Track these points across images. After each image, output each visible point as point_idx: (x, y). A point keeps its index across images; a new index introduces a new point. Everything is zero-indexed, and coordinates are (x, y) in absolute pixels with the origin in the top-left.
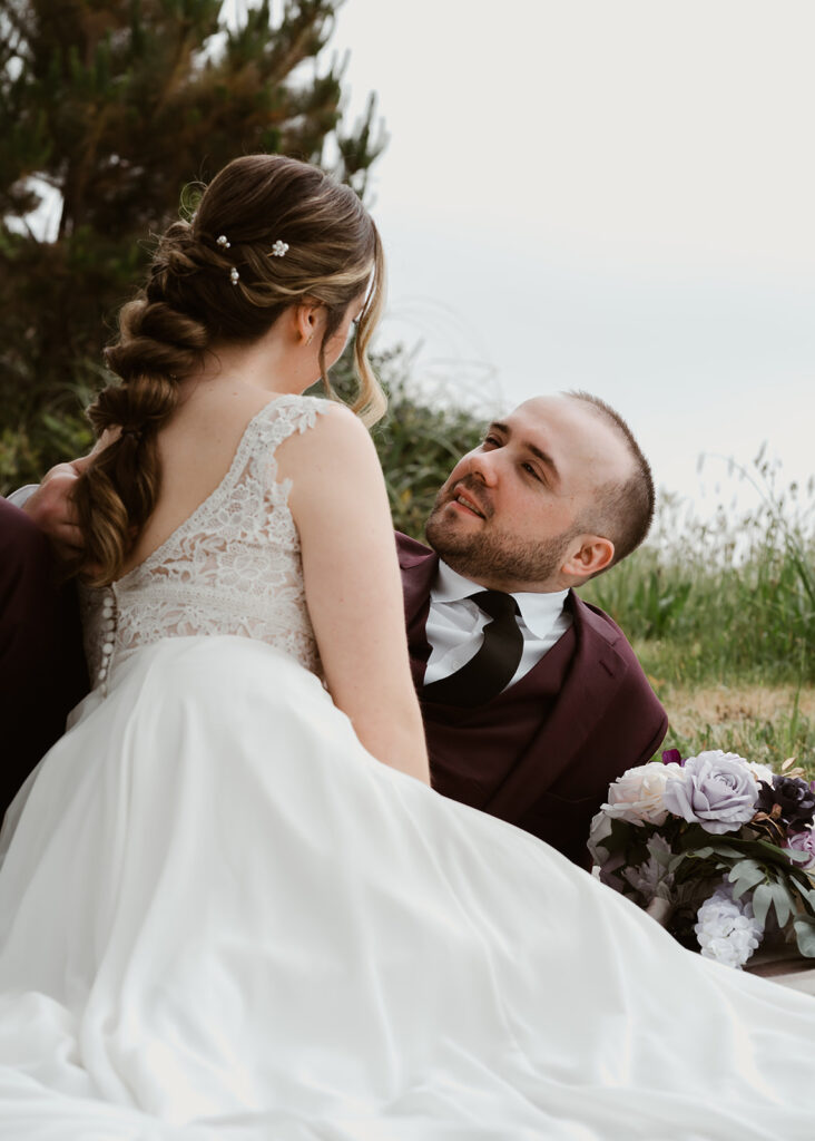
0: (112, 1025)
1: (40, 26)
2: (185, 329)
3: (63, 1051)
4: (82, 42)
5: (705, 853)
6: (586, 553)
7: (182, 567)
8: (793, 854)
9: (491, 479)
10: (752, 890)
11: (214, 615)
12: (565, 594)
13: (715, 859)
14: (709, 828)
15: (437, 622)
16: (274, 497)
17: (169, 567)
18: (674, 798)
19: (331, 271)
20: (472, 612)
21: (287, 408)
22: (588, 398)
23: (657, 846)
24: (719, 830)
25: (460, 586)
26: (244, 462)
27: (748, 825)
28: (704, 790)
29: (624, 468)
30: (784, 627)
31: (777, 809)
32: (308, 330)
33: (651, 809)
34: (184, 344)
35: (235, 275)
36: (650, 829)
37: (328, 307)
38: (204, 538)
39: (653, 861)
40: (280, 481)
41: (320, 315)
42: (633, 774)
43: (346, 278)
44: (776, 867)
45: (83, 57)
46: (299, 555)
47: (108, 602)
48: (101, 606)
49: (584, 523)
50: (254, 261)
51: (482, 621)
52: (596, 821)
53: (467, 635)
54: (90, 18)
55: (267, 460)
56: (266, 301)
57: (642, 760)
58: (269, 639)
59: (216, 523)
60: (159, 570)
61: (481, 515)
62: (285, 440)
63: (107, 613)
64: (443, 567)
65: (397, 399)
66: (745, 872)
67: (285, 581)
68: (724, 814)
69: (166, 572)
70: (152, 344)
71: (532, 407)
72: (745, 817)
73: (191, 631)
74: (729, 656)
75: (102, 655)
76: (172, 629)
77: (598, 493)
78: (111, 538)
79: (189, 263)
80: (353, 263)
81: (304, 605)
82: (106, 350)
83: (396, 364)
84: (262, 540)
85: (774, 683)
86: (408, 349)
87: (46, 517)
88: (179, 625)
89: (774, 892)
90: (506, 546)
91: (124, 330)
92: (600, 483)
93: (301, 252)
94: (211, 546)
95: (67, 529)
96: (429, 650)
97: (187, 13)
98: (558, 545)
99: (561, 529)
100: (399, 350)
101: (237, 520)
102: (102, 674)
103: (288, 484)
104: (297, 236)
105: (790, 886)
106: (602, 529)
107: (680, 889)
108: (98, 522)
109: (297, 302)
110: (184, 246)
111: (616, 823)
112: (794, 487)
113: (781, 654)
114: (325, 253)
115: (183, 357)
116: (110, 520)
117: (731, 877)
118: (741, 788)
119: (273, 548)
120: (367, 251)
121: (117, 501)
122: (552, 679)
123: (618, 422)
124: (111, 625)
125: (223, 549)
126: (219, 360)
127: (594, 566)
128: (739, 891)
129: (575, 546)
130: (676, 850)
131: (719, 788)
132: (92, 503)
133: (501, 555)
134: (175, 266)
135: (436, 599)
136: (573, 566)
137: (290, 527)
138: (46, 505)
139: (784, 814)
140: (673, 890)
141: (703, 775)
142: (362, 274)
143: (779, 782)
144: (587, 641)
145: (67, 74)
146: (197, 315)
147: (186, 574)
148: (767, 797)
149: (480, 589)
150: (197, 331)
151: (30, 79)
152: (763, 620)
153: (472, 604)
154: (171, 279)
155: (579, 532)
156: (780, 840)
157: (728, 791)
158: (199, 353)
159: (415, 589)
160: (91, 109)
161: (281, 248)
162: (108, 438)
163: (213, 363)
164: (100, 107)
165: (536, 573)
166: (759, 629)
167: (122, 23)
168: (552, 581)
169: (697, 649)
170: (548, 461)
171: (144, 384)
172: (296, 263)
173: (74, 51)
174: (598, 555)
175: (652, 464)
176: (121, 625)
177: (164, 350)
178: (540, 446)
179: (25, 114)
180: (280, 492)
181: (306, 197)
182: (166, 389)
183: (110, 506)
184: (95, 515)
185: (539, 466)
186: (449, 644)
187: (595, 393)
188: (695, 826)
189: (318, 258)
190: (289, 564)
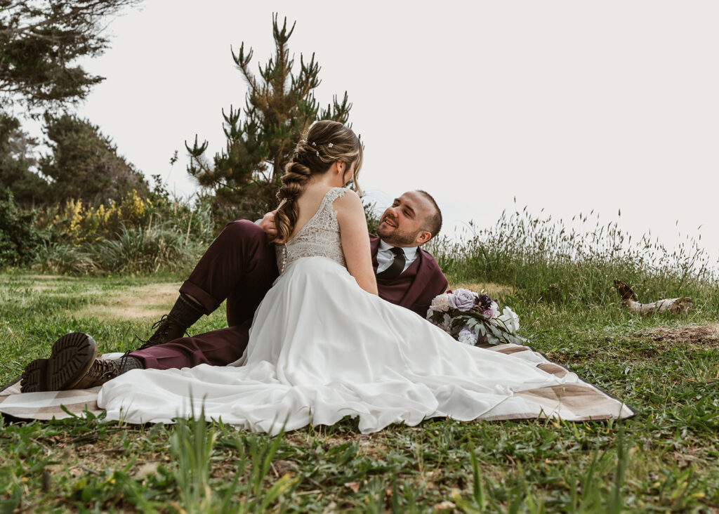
0: (286, 367)
1: (265, 119)
2: (304, 169)
3: (271, 375)
4: (277, 123)
5: (460, 317)
6: (423, 236)
7: (306, 237)
8: (485, 316)
9: (396, 215)
10: (474, 326)
11: (315, 251)
12: (417, 248)
13: (463, 318)
14: (461, 310)
15: (380, 257)
16: (332, 216)
17: (302, 237)
18: (450, 302)
19: (346, 152)
20: (390, 254)
21: (336, 191)
22: (423, 192)
23: (446, 317)
24: (464, 310)
25: (387, 246)
26: (324, 206)
27: (472, 309)
28: (459, 299)
29: (433, 212)
30: (480, 268)
31: (480, 303)
32: (340, 170)
33: (444, 306)
34: (304, 174)
35: (318, 153)
36: (444, 312)
37: (346, 163)
38: (312, 228)
39: (445, 321)
40: (334, 211)
41: (343, 165)
42: (438, 297)
43: (351, 154)
44: (480, 319)
45: (278, 126)
46: (339, 233)
47: (284, 250)
48: (282, 251)
49: (423, 227)
50: (323, 149)
51: (393, 256)
52: (428, 311)
53: (389, 260)
54: (279, 116)
55: (330, 205)
56: (327, 161)
57: (442, 292)
58: (332, 257)
59: (315, 224)
60: (299, 239)
61: (394, 226)
62: (336, 200)
63: (284, 253)
64: (382, 241)
65: (370, 218)
66: (472, 321)
67: (336, 240)
68: (465, 305)
69: (301, 239)
70: (294, 174)
71: (407, 194)
72: (471, 307)
73: (309, 256)
74: (465, 277)
75: (282, 265)
76: (303, 255)
77: (426, 219)
78: (285, 229)
79: (304, 150)
80: (352, 150)
81: (341, 247)
82: (282, 177)
83: (369, 209)
84: (329, 228)
85: (478, 283)
86: (372, 205)
87: (265, 228)
88: (305, 253)
89: (480, 326)
90: (401, 234)
91: (287, 172)
92: (427, 216)
93: (337, 146)
94: (314, 231)
95: (272, 230)
96: (378, 265)
97: (306, 114)
98: (415, 234)
99: (416, 229)
100: (370, 205)
101: (321, 223)
102: (283, 270)
103: (336, 212)
104: (336, 141)
105: (485, 325)
106: (427, 229)
107: (453, 329)
108: (282, 224)
109: (336, 161)
110: (303, 146)
111: (434, 311)
112: (481, 232)
113: (479, 276)
114: (345, 147)
115: (304, 177)
116: (285, 223)
117: (468, 323)
118: (470, 298)
119: (332, 231)
120: (357, 148)
121: (287, 218)
122: (414, 271)
123: (431, 198)
124: (285, 256)
125: (317, 231)
126: (315, 178)
127: (425, 240)
128: (470, 327)
129: (420, 234)
130: (452, 317)
131: (463, 298)
132: (280, 219)
133: (399, 237)
134: (301, 152)
135: (380, 250)
136: (419, 240)
137: (337, 225)
138: (265, 224)
139: (482, 304)
140: (452, 329)
141: (458, 295)
142: (356, 154)
143: (480, 296)
144: (424, 260)
145: (273, 132)
146: (307, 165)
147: (307, 239)
148: (477, 301)
149: (392, 247)
150: (307, 170)
151: (263, 133)
152: (474, 267)
153: (390, 251)
154: (299, 156)
155: (421, 230)
156: (482, 312)
157: (466, 299)
158: (309, 176)
159: (374, 247)
160: (281, 141)
161: (331, 145)
162: (283, 202)
163: (312, 180)
164: (283, 140)
165: (409, 241)
166: (473, 269)
167: (288, 118)
168: (413, 244)
169: (456, 275)
170: (412, 210)
171: (292, 185)
172: (336, 150)
173: (275, 124)
174: (427, 236)
175: (441, 210)
176: (288, 255)
177: (298, 175)
178: (409, 205)
179: (262, 143)
180: (334, 214)
181: (338, 131)
182: (299, 186)
183: (285, 219)
184: (281, 222)
185: (409, 212)
186: (384, 262)
187: (424, 190)
188: (456, 310)
189: (342, 148)
190: (336, 236)
